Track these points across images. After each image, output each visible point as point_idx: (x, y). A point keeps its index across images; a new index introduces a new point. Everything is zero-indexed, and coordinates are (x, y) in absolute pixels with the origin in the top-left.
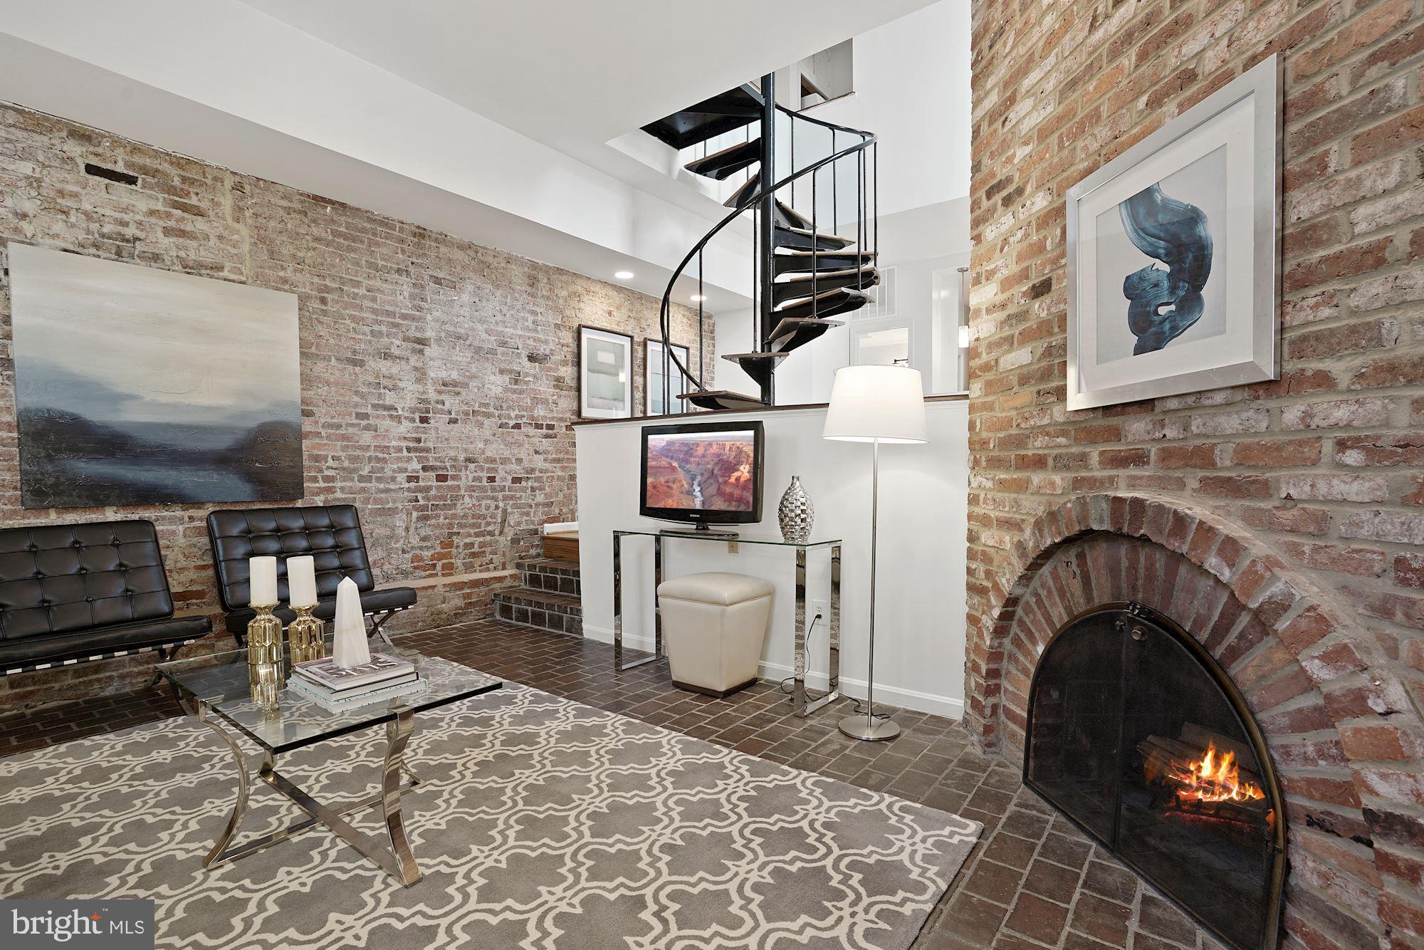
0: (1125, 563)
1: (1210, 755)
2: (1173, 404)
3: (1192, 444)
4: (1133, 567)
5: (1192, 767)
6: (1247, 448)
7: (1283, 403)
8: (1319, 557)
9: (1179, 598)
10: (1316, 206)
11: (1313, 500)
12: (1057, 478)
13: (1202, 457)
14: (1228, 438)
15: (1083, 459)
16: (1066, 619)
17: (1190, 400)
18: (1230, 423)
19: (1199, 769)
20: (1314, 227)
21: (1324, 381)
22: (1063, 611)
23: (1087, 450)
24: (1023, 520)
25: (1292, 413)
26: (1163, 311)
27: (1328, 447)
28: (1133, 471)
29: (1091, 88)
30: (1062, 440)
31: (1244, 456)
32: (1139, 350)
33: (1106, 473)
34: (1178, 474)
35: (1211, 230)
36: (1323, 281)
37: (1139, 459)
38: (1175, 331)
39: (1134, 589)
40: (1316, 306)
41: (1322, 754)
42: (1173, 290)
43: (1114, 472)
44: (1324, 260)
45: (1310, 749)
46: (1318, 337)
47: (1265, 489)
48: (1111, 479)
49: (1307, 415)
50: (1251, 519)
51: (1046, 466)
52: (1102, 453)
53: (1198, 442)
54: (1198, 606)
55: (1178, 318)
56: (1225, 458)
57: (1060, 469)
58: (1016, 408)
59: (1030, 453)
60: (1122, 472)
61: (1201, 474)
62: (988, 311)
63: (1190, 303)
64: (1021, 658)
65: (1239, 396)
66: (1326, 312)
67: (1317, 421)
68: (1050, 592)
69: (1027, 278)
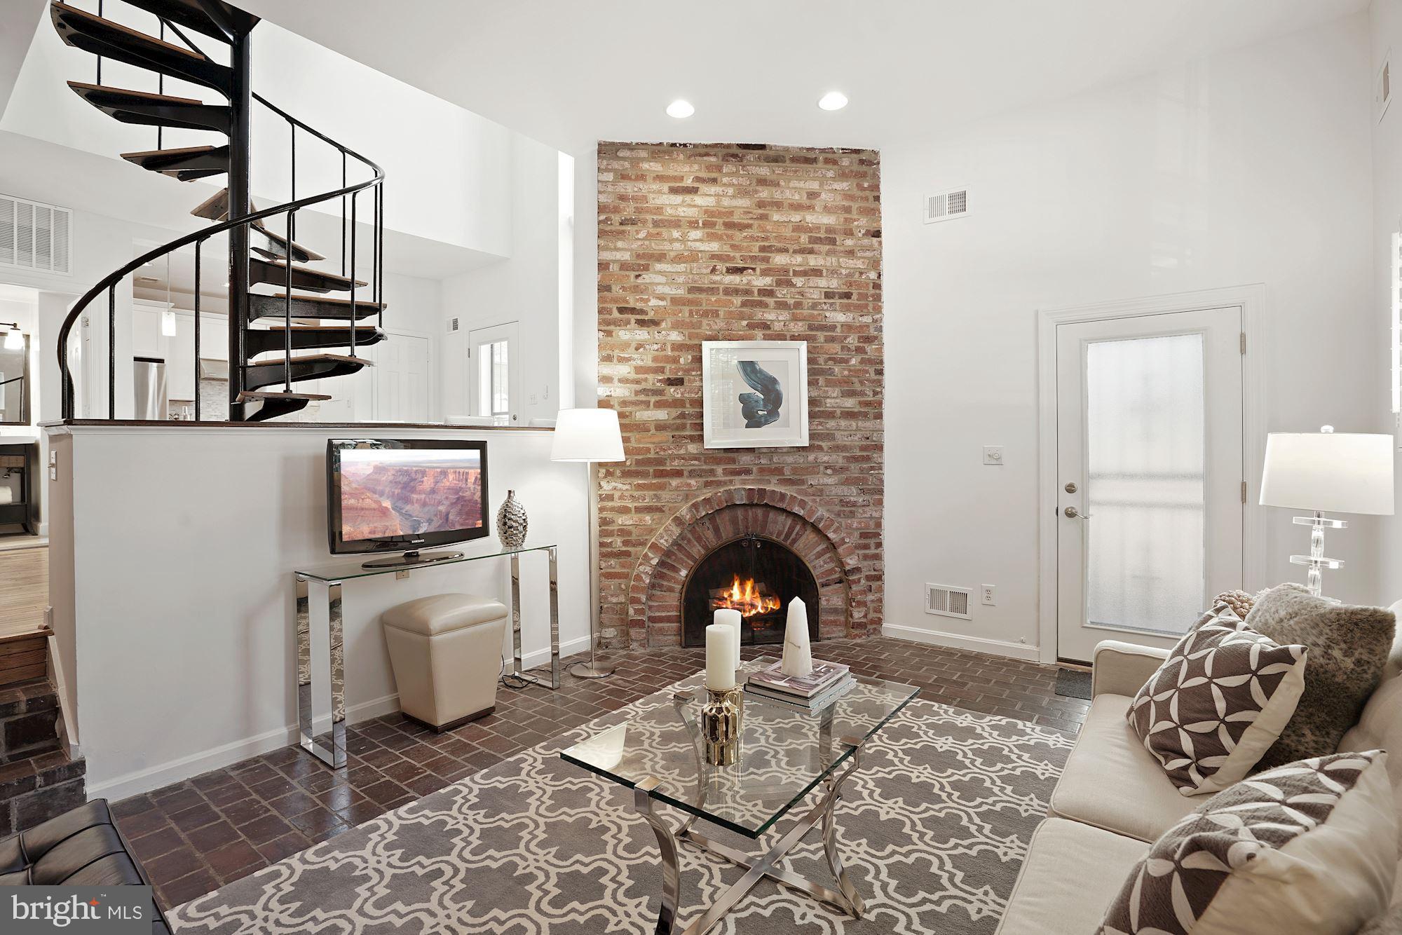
0: (741, 517)
1: (736, 584)
2: (764, 451)
3: (773, 466)
4: (746, 518)
5: (726, 595)
6: (796, 468)
7: (808, 454)
8: (822, 502)
9: (770, 527)
10: (816, 394)
11: (819, 485)
12: (693, 482)
13: (778, 471)
14: (788, 464)
15: (712, 472)
16: (703, 552)
17: (773, 450)
18: (790, 459)
19: (731, 595)
20: (816, 400)
21: (820, 448)
22: (700, 548)
23: (714, 467)
24: (663, 506)
25: (811, 457)
26: (760, 413)
27: (822, 468)
28: (743, 477)
29: (713, 299)
30: (696, 462)
31: (795, 470)
32: (747, 426)
33: (727, 478)
34: (767, 478)
35: (782, 387)
36: (819, 418)
37: (748, 472)
38: (766, 423)
39: (747, 527)
40: (817, 425)
41: (825, 563)
42: (765, 406)
43: (732, 478)
44: (819, 411)
45: (822, 563)
46: (818, 434)
47: (802, 482)
48: (731, 481)
49: (816, 458)
50: (799, 492)
51: (683, 475)
52: (724, 469)
53: (777, 466)
54: (779, 527)
55: (768, 418)
56: (787, 471)
57: (694, 477)
58: (654, 443)
59: (669, 469)
60: (737, 478)
61: (778, 478)
62: (620, 381)
63: (773, 414)
64: (665, 583)
65: (792, 450)
66: (820, 427)
67: (819, 461)
68: (689, 541)
69: (663, 372)
